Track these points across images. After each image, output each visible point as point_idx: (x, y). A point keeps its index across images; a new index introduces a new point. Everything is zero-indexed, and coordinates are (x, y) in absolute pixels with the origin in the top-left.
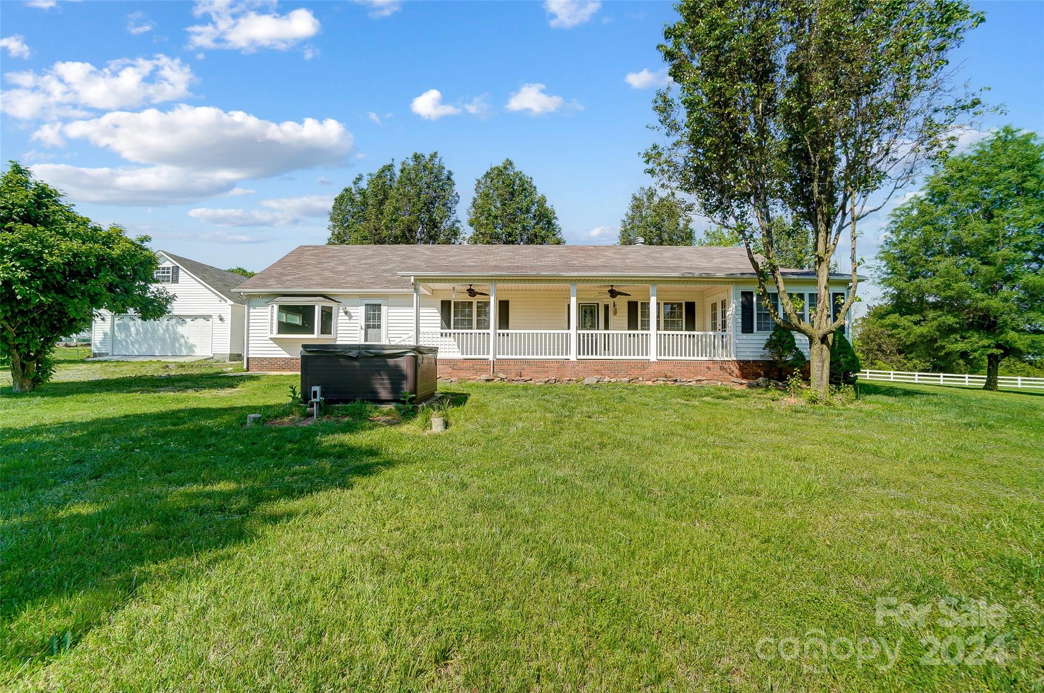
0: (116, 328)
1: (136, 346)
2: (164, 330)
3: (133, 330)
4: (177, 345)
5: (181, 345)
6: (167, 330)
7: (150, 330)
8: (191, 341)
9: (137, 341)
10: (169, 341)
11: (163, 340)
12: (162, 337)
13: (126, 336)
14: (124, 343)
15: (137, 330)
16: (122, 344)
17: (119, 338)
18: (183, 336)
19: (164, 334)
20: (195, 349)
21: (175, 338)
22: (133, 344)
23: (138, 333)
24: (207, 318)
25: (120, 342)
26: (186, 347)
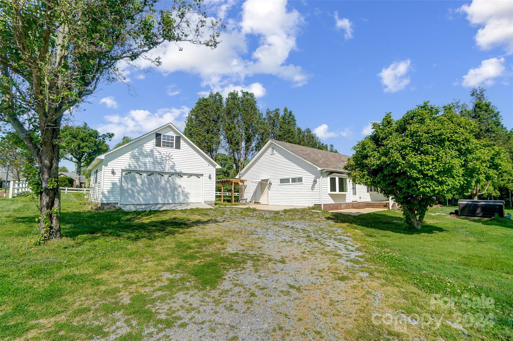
0: (123, 179)
1: (142, 194)
2: (165, 181)
3: (139, 181)
4: (176, 193)
5: (179, 193)
6: (168, 181)
7: (154, 181)
8: (186, 191)
9: (143, 191)
10: (169, 190)
11: (165, 189)
12: (164, 186)
13: (133, 186)
14: (130, 192)
15: (143, 181)
16: (128, 193)
17: (126, 188)
18: (180, 186)
19: (166, 185)
20: (189, 196)
21: (174, 188)
22: (139, 192)
23: (143, 183)
24: (198, 176)
25: (127, 191)
26: (183, 195)
